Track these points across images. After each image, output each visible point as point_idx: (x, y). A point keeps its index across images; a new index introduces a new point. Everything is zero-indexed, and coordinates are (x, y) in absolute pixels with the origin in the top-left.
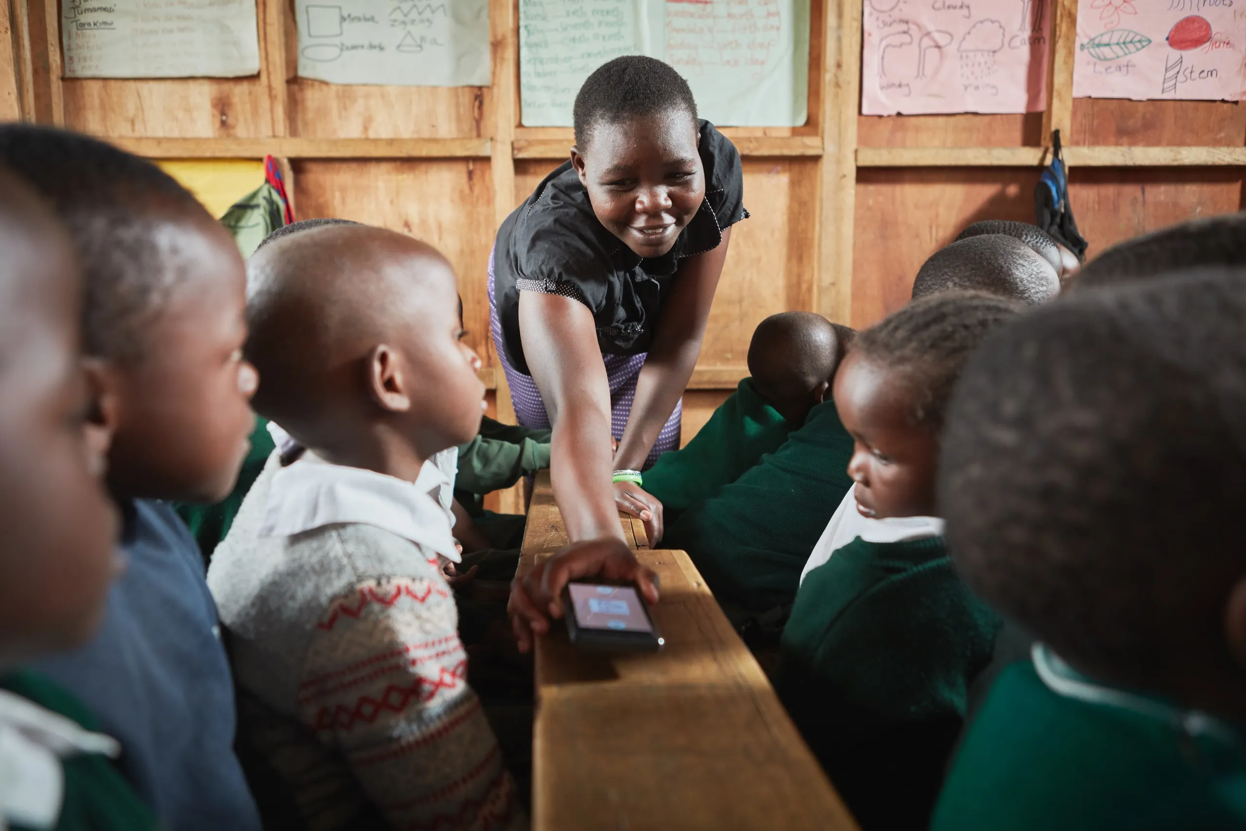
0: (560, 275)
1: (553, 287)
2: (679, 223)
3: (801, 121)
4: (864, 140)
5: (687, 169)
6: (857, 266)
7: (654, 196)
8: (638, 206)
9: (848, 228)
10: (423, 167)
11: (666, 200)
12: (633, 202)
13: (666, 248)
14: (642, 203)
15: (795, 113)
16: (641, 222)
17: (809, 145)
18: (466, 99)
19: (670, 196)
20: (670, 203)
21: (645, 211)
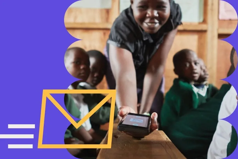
0: (122, 41)
1: (119, 45)
2: (160, 23)
3: (201, 20)
4: (220, 26)
5: (164, 5)
6: (218, 63)
7: (152, 12)
8: (147, 15)
9: (215, 52)
10: (90, 32)
11: (156, 14)
12: (146, 14)
13: (156, 31)
14: (149, 14)
15: (200, 18)
16: (147, 20)
17: (203, 27)
18: (104, 13)
19: (158, 13)
20: (157, 15)
21: (149, 17)
